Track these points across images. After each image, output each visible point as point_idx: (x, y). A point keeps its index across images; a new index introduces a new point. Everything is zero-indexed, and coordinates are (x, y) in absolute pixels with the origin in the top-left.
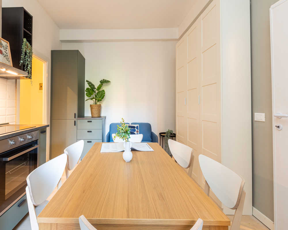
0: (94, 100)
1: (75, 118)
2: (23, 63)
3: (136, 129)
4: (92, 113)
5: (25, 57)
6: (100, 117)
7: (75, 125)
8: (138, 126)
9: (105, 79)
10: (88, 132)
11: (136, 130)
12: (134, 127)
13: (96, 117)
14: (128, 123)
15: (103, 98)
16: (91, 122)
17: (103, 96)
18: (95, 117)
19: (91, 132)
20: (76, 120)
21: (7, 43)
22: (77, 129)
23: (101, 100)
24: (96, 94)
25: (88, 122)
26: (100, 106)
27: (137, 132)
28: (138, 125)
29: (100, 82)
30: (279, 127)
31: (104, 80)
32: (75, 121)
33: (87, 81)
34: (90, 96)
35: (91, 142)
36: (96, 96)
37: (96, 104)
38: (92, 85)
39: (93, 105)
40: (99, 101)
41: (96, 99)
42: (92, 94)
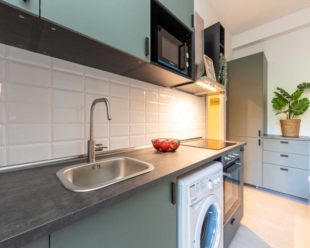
0: (288, 113)
1: (260, 135)
2: (221, 78)
4: (283, 131)
5: (222, 72)
6: (298, 137)
7: (259, 144)
9: (306, 82)
10: (282, 156)
13: (293, 137)
15: (305, 109)
16: (287, 143)
17: (305, 107)
19: (287, 156)
20: (261, 139)
21: (211, 61)
22: (263, 150)
23: (301, 113)
24: (291, 105)
25: (282, 142)
26: (299, 121)
29: (298, 87)
31: (304, 83)
32: (259, 140)
33: (278, 89)
34: (280, 109)
35: (287, 170)
36: (290, 107)
37: (291, 118)
38: (286, 94)
39: (285, 120)
40: (297, 115)
41: (290, 112)
42: (283, 106)
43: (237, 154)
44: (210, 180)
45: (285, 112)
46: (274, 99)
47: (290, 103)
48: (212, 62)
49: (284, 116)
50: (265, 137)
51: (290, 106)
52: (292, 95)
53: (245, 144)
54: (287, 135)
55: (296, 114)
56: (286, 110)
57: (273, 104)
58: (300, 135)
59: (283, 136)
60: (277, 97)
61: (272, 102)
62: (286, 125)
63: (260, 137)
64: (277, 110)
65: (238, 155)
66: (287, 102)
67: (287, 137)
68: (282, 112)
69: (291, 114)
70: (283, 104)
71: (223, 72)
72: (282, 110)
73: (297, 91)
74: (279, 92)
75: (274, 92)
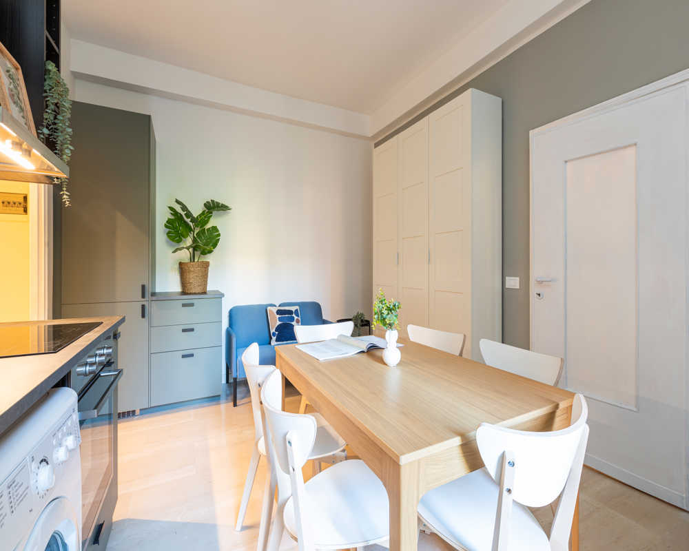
0: (191, 250)
1: (143, 296)
2: (49, 135)
3: (294, 315)
4: (184, 283)
5: (55, 118)
6: (205, 293)
7: (143, 316)
8: (297, 310)
9: (215, 200)
10: (184, 331)
11: (296, 318)
12: (290, 312)
13: (199, 293)
14: (273, 303)
15: (215, 245)
16: (192, 305)
17: (214, 241)
18: (195, 294)
19: (192, 330)
20: (146, 304)
21: (18, 69)
22: (150, 326)
23: (210, 252)
24: (195, 235)
25: (184, 305)
26: (207, 265)
27: (298, 322)
28: (297, 307)
29: (205, 205)
30: (539, 295)
31: (213, 201)
32: (143, 306)
33: (177, 202)
34: (179, 241)
35: (192, 355)
36: (194, 240)
37: (196, 260)
38: (189, 215)
39: (187, 264)
40: (206, 254)
41: (195, 249)
42: (184, 237)
43: (108, 348)
44: (42, 461)
45: (188, 248)
46: (169, 221)
47: (194, 232)
48: (20, 71)
49: (185, 255)
50: (154, 298)
51: (194, 237)
52: (197, 217)
53: (123, 320)
54: (191, 291)
55: (204, 253)
56: (188, 244)
57: (168, 230)
58: (209, 288)
59: (184, 293)
60: (173, 217)
61: (166, 226)
62: (190, 272)
63: (143, 299)
64: (174, 243)
65: (110, 351)
66: (190, 230)
67: (190, 294)
68: (184, 248)
69: (196, 252)
70: (184, 233)
71: (56, 121)
72: (181, 243)
73: (203, 213)
74: (178, 208)
75: (169, 207)
